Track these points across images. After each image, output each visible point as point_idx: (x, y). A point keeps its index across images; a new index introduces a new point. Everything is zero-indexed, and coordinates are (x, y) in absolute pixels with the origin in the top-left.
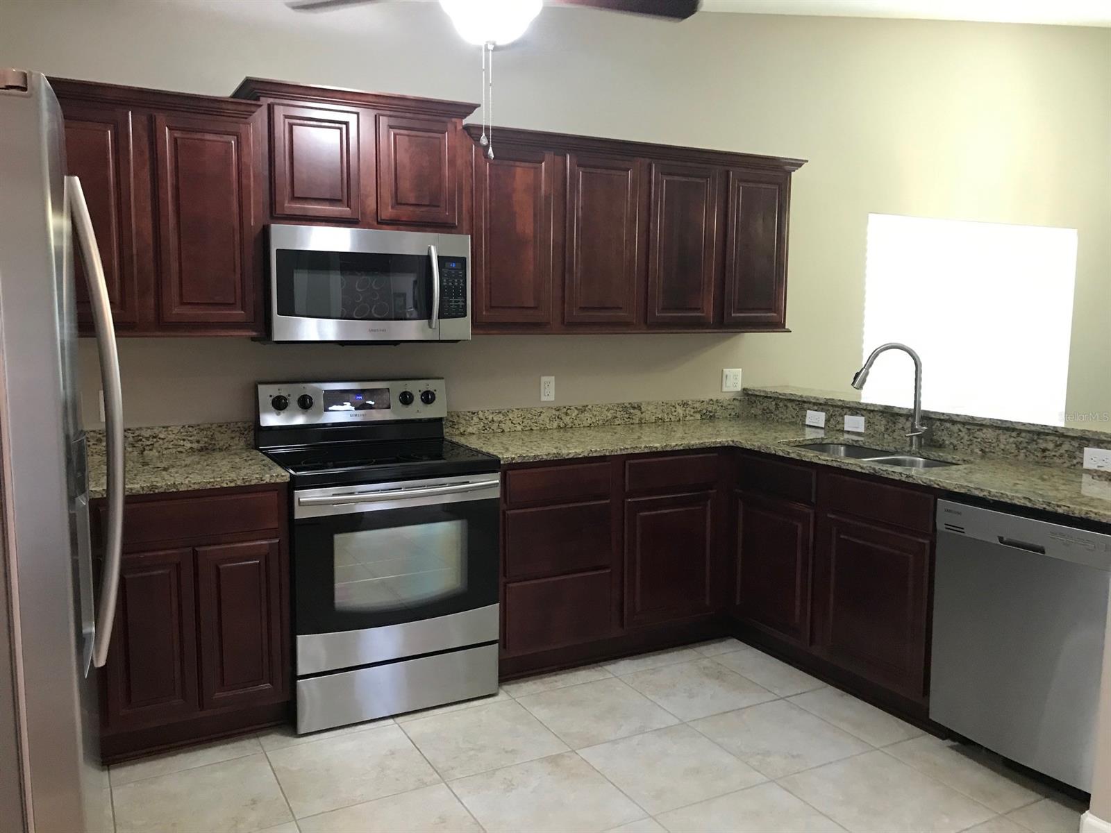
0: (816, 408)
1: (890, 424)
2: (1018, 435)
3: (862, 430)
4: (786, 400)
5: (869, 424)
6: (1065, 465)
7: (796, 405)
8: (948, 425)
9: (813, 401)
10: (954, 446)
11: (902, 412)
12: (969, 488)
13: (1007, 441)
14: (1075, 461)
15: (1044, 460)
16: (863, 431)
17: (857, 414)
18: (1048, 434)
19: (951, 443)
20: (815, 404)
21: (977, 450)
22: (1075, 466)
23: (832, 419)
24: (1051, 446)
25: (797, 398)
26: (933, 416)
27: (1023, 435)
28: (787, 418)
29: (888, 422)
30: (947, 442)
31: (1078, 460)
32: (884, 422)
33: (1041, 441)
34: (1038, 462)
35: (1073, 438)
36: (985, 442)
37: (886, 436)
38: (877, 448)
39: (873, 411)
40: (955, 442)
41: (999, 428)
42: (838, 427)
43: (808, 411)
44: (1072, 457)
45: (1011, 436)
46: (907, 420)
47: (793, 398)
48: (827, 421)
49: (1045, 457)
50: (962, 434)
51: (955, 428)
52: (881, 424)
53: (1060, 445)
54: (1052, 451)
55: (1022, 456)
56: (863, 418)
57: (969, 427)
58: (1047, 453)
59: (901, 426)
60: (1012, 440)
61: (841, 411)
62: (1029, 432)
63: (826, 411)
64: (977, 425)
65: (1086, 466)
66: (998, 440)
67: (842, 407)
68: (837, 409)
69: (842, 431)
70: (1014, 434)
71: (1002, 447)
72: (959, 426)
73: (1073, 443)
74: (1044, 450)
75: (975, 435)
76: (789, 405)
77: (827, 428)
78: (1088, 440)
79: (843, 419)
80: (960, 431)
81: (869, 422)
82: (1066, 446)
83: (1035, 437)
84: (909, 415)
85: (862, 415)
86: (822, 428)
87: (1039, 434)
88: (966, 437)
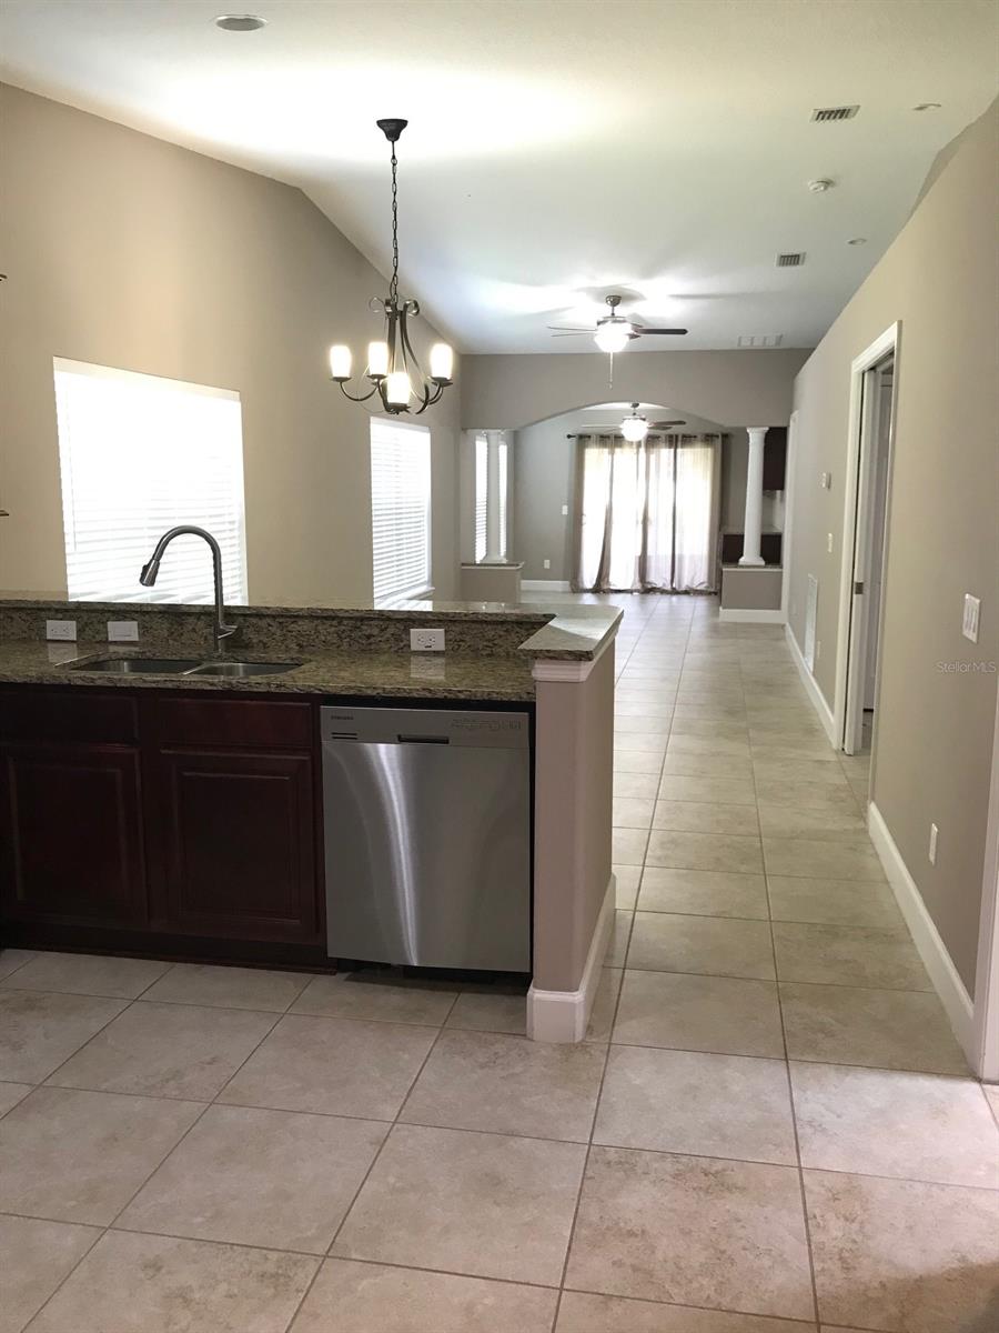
0: (60, 616)
1: (176, 627)
2: (340, 623)
3: (135, 638)
4: (9, 609)
5: (143, 630)
6: (392, 650)
7: (28, 614)
8: (254, 620)
9: (57, 607)
10: (265, 644)
11: (193, 610)
12: (360, 689)
13: (327, 631)
14: (402, 644)
15: (369, 647)
16: (137, 639)
17: (124, 619)
18: (372, 619)
19: (260, 641)
20: (57, 611)
21: (293, 646)
22: (403, 652)
23: (87, 629)
24: (375, 631)
25: (29, 606)
26: (236, 611)
27: (345, 622)
28: (13, 634)
29: (171, 624)
30: (254, 641)
31: (405, 642)
32: (166, 625)
33: (365, 627)
34: (363, 650)
35: (398, 620)
36: (302, 636)
37: (171, 642)
38: (174, 657)
39: (148, 613)
40: (265, 640)
41: (318, 618)
42: (98, 638)
43: (48, 622)
44: (398, 639)
45: (331, 626)
46: (199, 619)
47: (23, 605)
48: (80, 632)
49: (370, 644)
50: (273, 629)
51: (263, 623)
52: (162, 629)
53: (386, 628)
54: (377, 636)
55: (345, 646)
56: (136, 623)
57: (281, 620)
58: (372, 640)
59: (191, 628)
60: (333, 629)
61: (100, 616)
62: (351, 618)
63: (77, 619)
64: (290, 617)
65: (414, 647)
66: (317, 631)
67: (103, 612)
68: (93, 615)
69: (106, 642)
70: (335, 623)
71: (323, 638)
72: (269, 620)
73: (398, 625)
74: (369, 637)
75: (289, 628)
76: (16, 615)
77: (81, 642)
78: (414, 621)
79: (106, 627)
80: (270, 625)
81: (144, 627)
82: (391, 630)
83: (359, 624)
84: (204, 612)
85: (133, 619)
86: (73, 642)
87: (362, 619)
88: (279, 632)
